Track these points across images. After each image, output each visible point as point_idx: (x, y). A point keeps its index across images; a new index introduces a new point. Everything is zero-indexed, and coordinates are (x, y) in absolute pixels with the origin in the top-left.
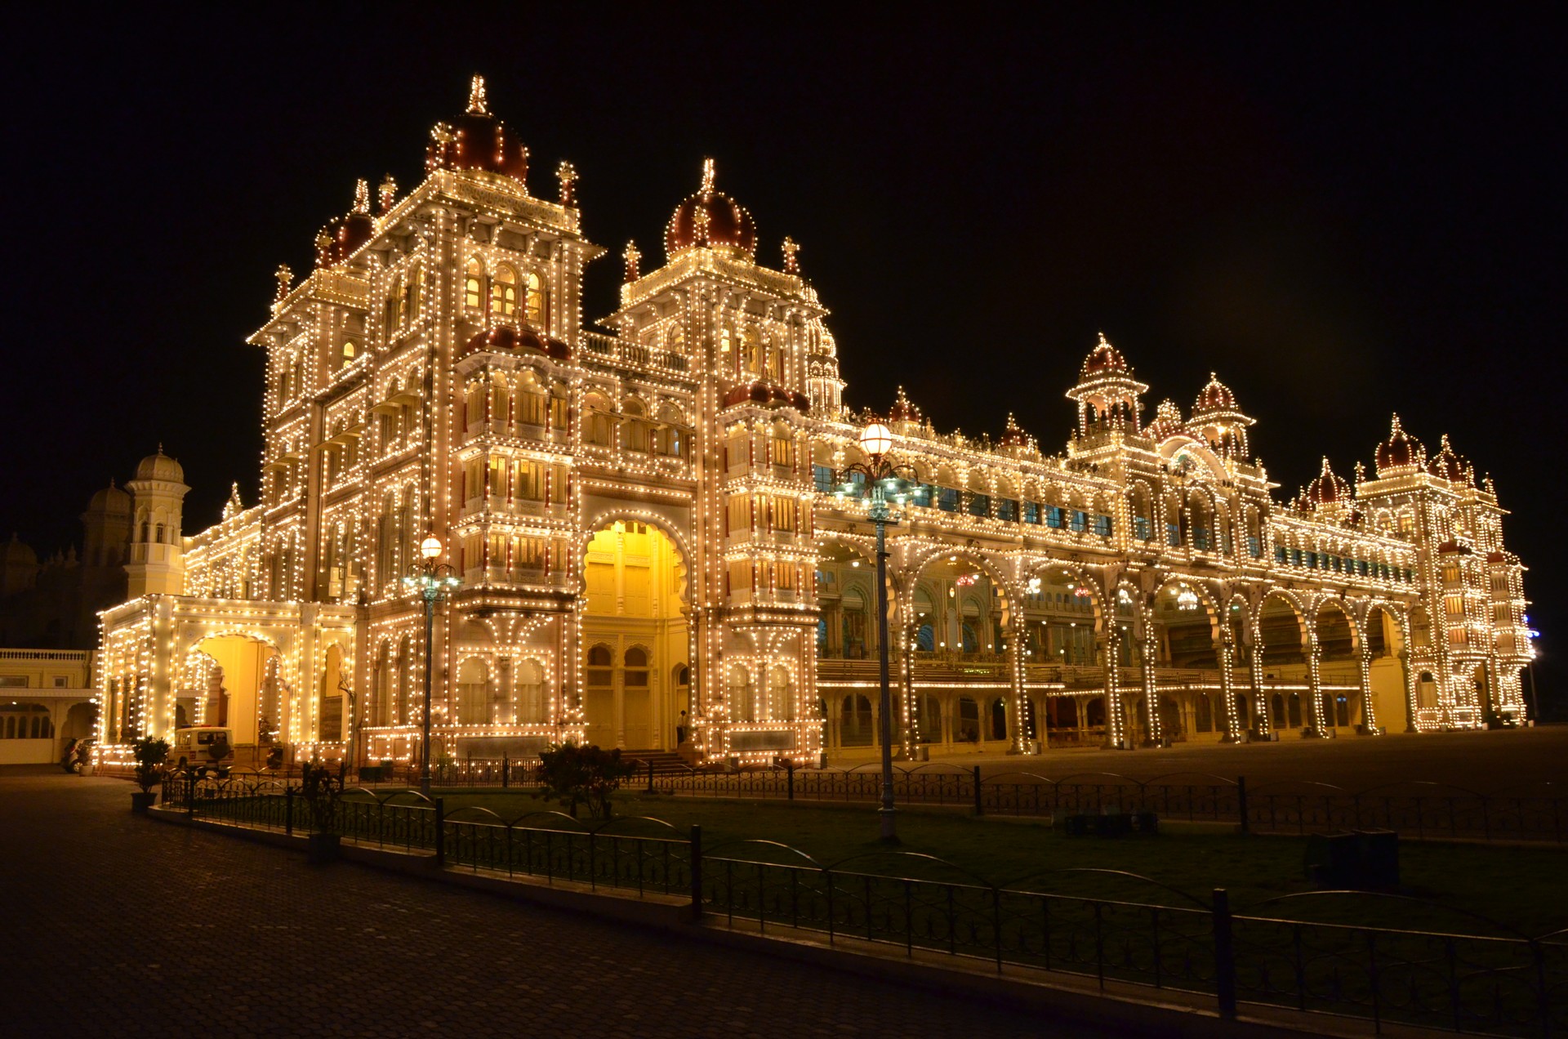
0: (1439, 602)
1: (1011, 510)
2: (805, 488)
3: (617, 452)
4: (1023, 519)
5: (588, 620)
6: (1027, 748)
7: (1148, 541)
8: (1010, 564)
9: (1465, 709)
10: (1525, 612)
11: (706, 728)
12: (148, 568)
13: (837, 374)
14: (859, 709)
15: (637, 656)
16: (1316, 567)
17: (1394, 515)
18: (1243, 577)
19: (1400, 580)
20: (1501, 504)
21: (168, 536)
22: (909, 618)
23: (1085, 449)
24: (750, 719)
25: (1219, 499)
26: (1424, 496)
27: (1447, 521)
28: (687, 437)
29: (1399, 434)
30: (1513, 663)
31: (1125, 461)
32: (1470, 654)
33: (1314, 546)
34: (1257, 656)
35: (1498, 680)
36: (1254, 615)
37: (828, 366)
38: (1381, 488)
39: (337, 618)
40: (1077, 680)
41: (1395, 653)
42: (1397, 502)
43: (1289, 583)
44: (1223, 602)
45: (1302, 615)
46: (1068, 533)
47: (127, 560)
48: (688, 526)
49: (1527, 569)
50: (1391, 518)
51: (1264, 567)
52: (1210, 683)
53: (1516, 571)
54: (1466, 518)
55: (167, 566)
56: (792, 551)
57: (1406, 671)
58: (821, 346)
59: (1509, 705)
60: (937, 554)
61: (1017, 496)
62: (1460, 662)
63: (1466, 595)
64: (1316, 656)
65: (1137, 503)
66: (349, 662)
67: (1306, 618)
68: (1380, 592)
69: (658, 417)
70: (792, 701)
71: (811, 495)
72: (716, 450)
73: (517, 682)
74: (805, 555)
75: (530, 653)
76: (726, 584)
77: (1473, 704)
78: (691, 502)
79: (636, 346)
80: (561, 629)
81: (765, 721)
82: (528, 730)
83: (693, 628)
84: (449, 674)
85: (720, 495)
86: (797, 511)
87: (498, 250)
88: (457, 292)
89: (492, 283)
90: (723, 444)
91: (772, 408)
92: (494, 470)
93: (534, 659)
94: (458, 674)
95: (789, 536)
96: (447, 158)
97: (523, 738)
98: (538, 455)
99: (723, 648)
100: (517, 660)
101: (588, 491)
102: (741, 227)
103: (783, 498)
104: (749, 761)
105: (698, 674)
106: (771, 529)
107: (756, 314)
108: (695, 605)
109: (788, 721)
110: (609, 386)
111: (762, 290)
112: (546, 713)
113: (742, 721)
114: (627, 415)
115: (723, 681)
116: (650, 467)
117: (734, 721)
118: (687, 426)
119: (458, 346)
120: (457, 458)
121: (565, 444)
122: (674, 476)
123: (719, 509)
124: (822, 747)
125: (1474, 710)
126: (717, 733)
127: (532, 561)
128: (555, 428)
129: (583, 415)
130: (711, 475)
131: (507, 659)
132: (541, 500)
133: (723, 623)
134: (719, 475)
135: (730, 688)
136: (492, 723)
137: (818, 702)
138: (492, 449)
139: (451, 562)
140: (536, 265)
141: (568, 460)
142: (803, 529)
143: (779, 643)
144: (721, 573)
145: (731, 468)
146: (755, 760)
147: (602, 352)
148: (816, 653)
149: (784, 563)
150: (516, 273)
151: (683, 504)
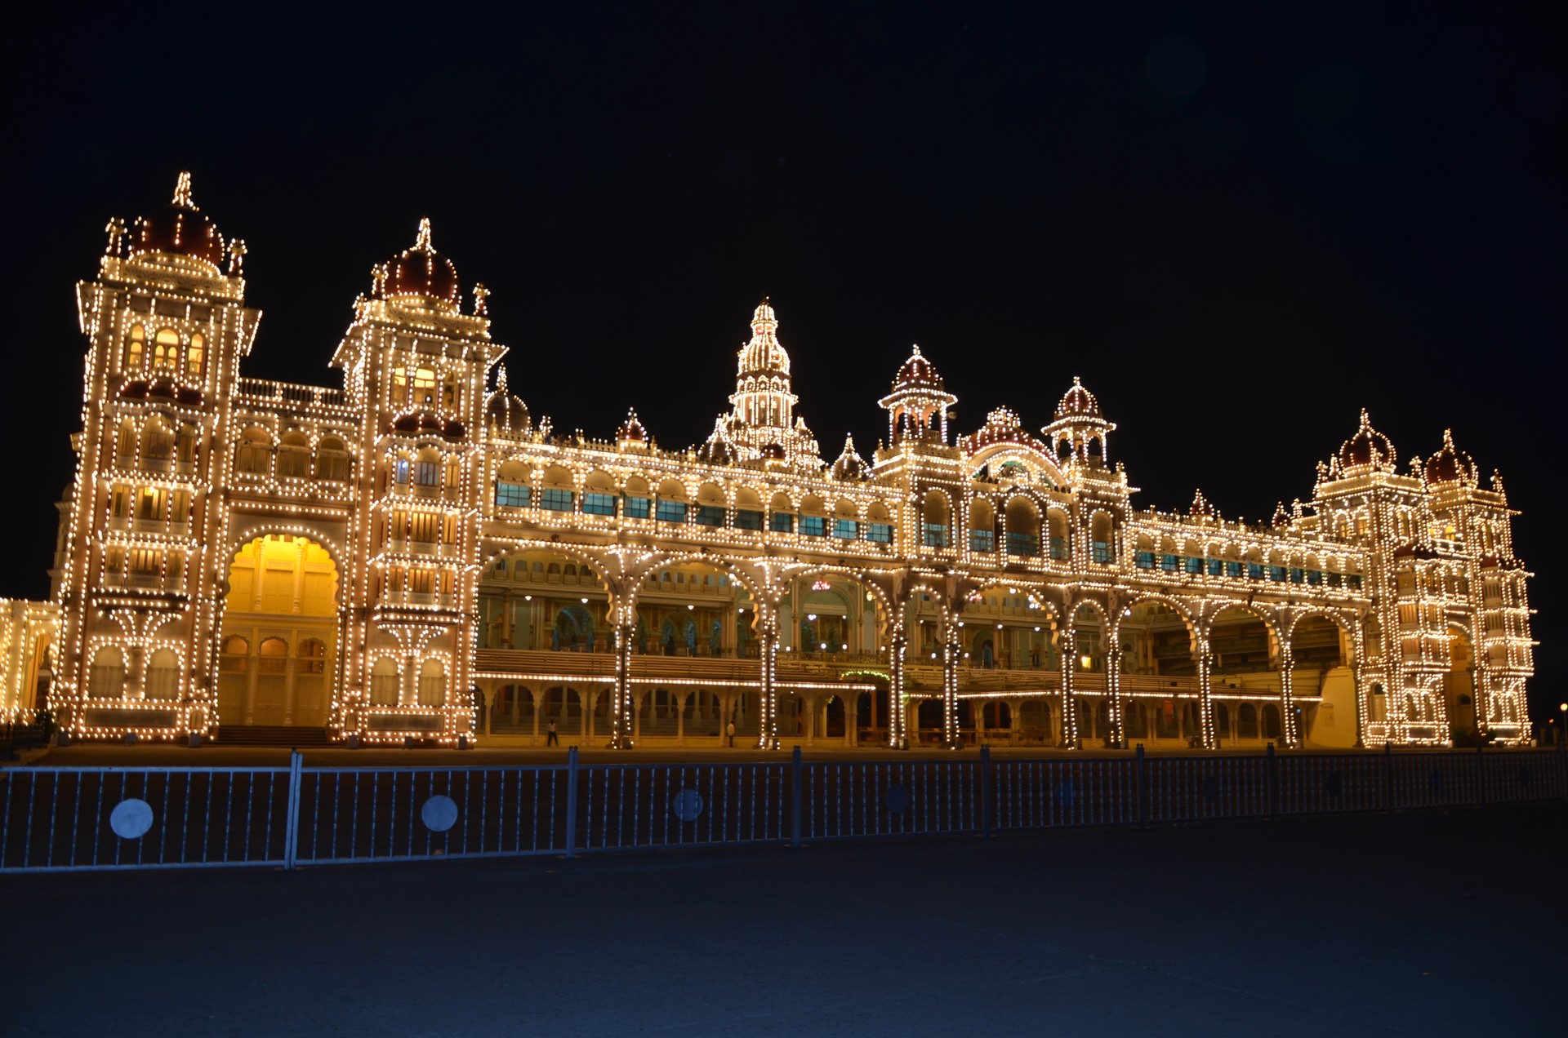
0: (1390, 610)
3: (273, 478)
4: (767, 527)
5: (261, 618)
7: (939, 547)
8: (758, 570)
9: (1424, 724)
10: (1526, 622)
11: (341, 709)
13: (788, 387)
15: (312, 647)
16: (1202, 572)
18: (1081, 583)
19: (1341, 587)
20: (1511, 504)
23: (885, 458)
24: (392, 704)
25: (1053, 505)
26: (1381, 498)
27: (1415, 523)
30: (1507, 676)
31: (911, 470)
32: (1422, 666)
33: (1201, 552)
35: (1488, 695)
43: (1165, 590)
44: (1065, 608)
45: (1190, 622)
46: (829, 540)
49: (1532, 575)
51: (1113, 573)
53: (1521, 576)
57: (1357, 682)
59: (1504, 722)
61: (763, 505)
62: (1414, 674)
63: (1422, 602)
64: (1206, 665)
65: (928, 510)
67: (1196, 625)
68: (1306, 599)
69: (317, 447)
70: (444, 689)
71: (457, 511)
72: (373, 474)
73: (148, 666)
74: (445, 563)
75: (162, 643)
76: (377, 587)
77: (1438, 719)
78: (347, 517)
79: (301, 388)
80: (194, 623)
81: (408, 706)
82: (155, 704)
83: (341, 625)
84: (81, 658)
85: (372, 512)
86: (440, 525)
87: (158, 318)
88: (114, 355)
89: (150, 345)
90: (383, 468)
91: (418, 436)
92: (119, 496)
93: (169, 648)
94: (91, 658)
95: (429, 547)
96: (115, 246)
97: (150, 711)
98: (160, 484)
99: (365, 642)
100: (149, 648)
101: (236, 511)
102: (431, 278)
103: (425, 514)
104: (387, 739)
105: (343, 664)
106: (408, 541)
107: (431, 354)
108: (342, 605)
109: (434, 707)
110: (267, 422)
111: (429, 334)
112: (177, 691)
113: (382, 705)
114: (286, 446)
115: (363, 671)
116: (307, 490)
117: (373, 705)
118: (350, 454)
119: (111, 397)
120: (104, 487)
121: (187, 474)
122: (329, 497)
123: (371, 525)
124: (473, 731)
125: (1439, 725)
126: (351, 714)
127: (150, 569)
128: (181, 461)
129: (239, 448)
130: (365, 495)
131: (137, 647)
132: (162, 520)
133: (368, 621)
134: (374, 495)
135: (373, 676)
136: (121, 697)
137: (473, 691)
138: (115, 480)
139: (89, 570)
140: (196, 327)
141: (190, 487)
142: (446, 540)
143: (423, 639)
144: (368, 579)
145: (387, 488)
146: (393, 739)
147: (265, 395)
148: (473, 649)
149: (422, 570)
150: (178, 335)
151: (339, 520)
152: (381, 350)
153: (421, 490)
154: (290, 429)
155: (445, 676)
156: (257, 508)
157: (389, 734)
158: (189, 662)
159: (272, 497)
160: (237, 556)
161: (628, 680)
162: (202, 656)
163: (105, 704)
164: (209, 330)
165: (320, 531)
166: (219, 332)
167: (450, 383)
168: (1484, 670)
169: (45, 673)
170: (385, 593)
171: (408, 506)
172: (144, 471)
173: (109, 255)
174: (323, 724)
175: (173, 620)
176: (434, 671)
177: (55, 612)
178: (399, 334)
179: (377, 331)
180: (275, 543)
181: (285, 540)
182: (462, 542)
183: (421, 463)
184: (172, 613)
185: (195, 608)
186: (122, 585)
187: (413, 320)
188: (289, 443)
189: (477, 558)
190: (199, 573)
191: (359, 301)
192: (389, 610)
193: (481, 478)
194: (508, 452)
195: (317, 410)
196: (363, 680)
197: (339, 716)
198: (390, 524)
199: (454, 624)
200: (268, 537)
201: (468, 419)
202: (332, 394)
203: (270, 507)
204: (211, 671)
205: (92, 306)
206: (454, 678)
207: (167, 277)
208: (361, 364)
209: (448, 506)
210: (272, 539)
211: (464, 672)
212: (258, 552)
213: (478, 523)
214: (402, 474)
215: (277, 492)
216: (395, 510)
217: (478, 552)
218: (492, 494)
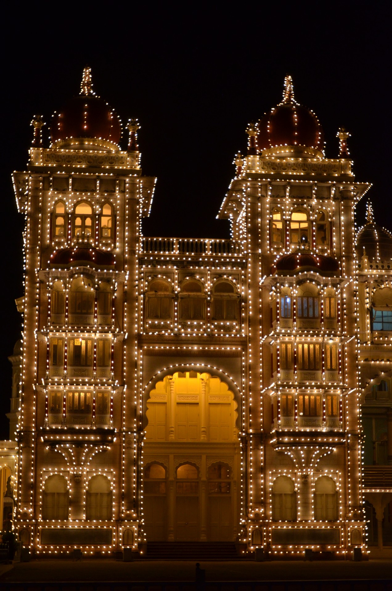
3: (176, 322)
11: (247, 525)
24: (293, 520)
28: (238, 303)
48: (238, 372)
69: (211, 291)
70: (338, 505)
71: (337, 339)
72: (260, 311)
73: (87, 491)
74: (329, 387)
75: (97, 471)
76: (271, 414)
78: (241, 353)
79: (194, 240)
80: (121, 453)
81: (306, 521)
82: (94, 524)
83: (242, 449)
84: (35, 486)
85: (262, 346)
86: (323, 353)
87: (75, 194)
88: (43, 229)
89: (70, 217)
90: (269, 305)
91: (297, 274)
92: (55, 347)
93: (102, 475)
94: (42, 486)
95: (314, 374)
96: (38, 138)
97: (90, 530)
98: (86, 335)
99: (265, 464)
100: (87, 476)
101: (148, 353)
102: (298, 129)
103: (309, 344)
104: (290, 552)
105: (246, 484)
106: (295, 369)
107: (302, 198)
108: (242, 432)
109: (329, 521)
110: (168, 274)
111: (299, 180)
112: (111, 513)
113: (283, 521)
114: (185, 293)
115: (264, 490)
116: (205, 330)
117: (275, 521)
118: (240, 296)
119: (44, 265)
120: (43, 341)
121: (107, 325)
122: (225, 335)
123: (262, 357)
124: (366, 543)
126: (257, 529)
127: (83, 408)
128: (101, 314)
129: (147, 298)
130: (255, 331)
132: (89, 366)
133: (266, 444)
134: (262, 330)
135: (274, 495)
136: (67, 519)
137: (364, 506)
138: (51, 334)
139: (36, 411)
140: (105, 198)
141: (110, 335)
142: (329, 367)
143: (316, 458)
144: (263, 406)
145: (273, 323)
146: (295, 552)
147: (164, 251)
148: (360, 466)
149: (310, 395)
150: (92, 206)
151: (236, 355)
152: (259, 199)
153: (303, 322)
154: (187, 278)
155: (337, 493)
156: (165, 350)
157: (291, 547)
158: (120, 487)
159: (177, 339)
160: (152, 392)
162: (129, 481)
163: (56, 525)
164: (116, 199)
165: (219, 366)
166: (123, 199)
167: (322, 223)
169: (9, 500)
170: (279, 419)
171: (292, 338)
172: (72, 324)
173: (34, 146)
174: (233, 539)
175: (105, 451)
176: (327, 487)
177: (13, 449)
178: (273, 183)
179: (254, 182)
180: (182, 379)
181: (191, 376)
182: (344, 367)
183: (302, 297)
184: (103, 445)
185: (121, 440)
186: (62, 423)
187: (284, 169)
188: (187, 291)
189: (359, 381)
190: (122, 409)
191: (237, 158)
192: (283, 434)
193: (357, 306)
194: (380, 281)
195: (209, 259)
196: (265, 498)
197: (246, 532)
198: (278, 355)
199: (343, 443)
200: (176, 375)
201: (341, 253)
202: (220, 242)
203: (176, 347)
204: (137, 494)
205: (24, 190)
206: (345, 494)
207: (79, 159)
208: (243, 214)
209: (329, 335)
210: (180, 376)
211: (354, 488)
212: (168, 388)
213: (358, 349)
214: (286, 310)
215: (180, 334)
216: (282, 343)
217: (359, 376)
218: (368, 321)
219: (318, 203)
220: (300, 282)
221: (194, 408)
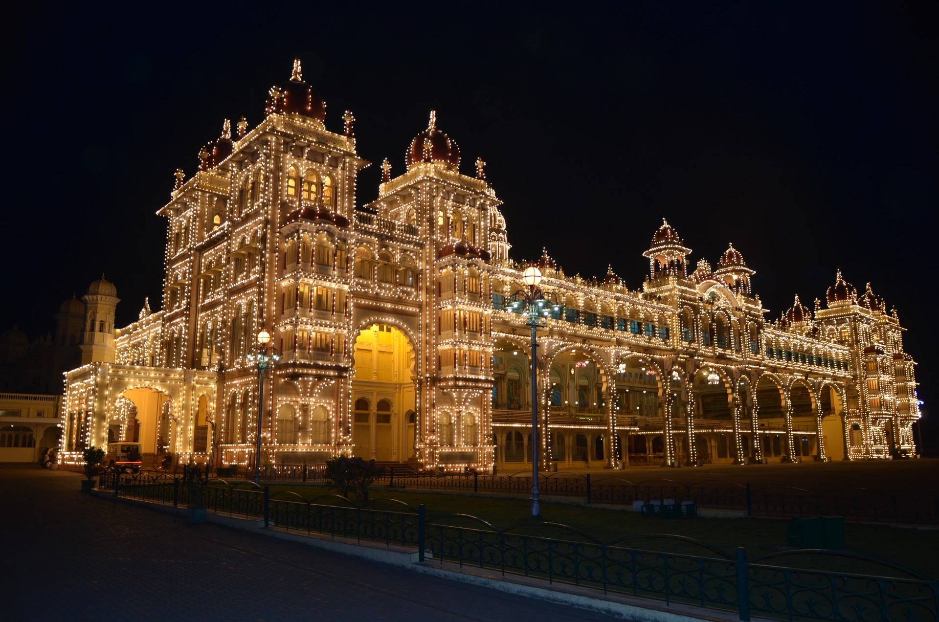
0: (864, 383)
1: (609, 323)
2: (486, 307)
3: (375, 283)
4: (616, 328)
5: (356, 383)
6: (616, 465)
7: (690, 343)
8: (608, 355)
9: (879, 447)
10: (915, 390)
11: (425, 449)
12: (94, 347)
13: (506, 240)
14: (516, 440)
15: (385, 405)
16: (791, 360)
17: (837, 330)
18: (747, 365)
19: (841, 369)
20: (902, 324)
21: (107, 329)
22: (547, 386)
23: (653, 287)
24: (451, 444)
25: (733, 318)
26: (856, 319)
27: (869, 334)
28: (417, 275)
29: (841, 282)
30: (908, 420)
31: (677, 295)
32: (882, 414)
33: (790, 348)
34: (755, 413)
35: (899, 430)
36: (753, 388)
37: (501, 235)
38: (830, 314)
39: (206, 378)
40: (647, 425)
41: (837, 412)
42: (839, 322)
43: (774, 369)
44: (735, 380)
45: (782, 389)
46: (643, 337)
47: (81, 342)
48: (417, 328)
49: (917, 364)
50: (836, 332)
51: (759, 360)
52: (727, 428)
53: (911, 364)
54: (881, 333)
55: (105, 346)
56: (478, 344)
57: (844, 423)
58: (497, 223)
59: (905, 445)
60: (565, 348)
62: (876, 419)
63: (880, 379)
64: (790, 414)
65: (684, 319)
66: (213, 405)
67: (784, 391)
68: (829, 376)
69: (399, 263)
70: (477, 433)
71: (490, 311)
72: (435, 283)
73: (313, 419)
74: (486, 347)
75: (321, 402)
76: (438, 363)
77: (884, 444)
78: (419, 313)
80: (339, 388)
81: (459, 446)
82: (318, 448)
83: (418, 389)
84: (271, 414)
85: (435, 310)
86: (481, 320)
87: (308, 162)
88: (282, 186)
89: (303, 181)
90: (438, 279)
93: (324, 406)
94: (277, 413)
95: (477, 336)
97: (316, 452)
98: (328, 284)
99: (436, 401)
100: (314, 405)
101: (358, 306)
103: (474, 312)
104: (451, 469)
106: (466, 331)
107: (458, 203)
108: (420, 376)
109: (473, 446)
110: (371, 243)
111: (463, 189)
112: (331, 438)
113: (447, 445)
114: (382, 261)
115: (435, 421)
116: (394, 293)
117: (441, 445)
118: (418, 269)
119: (282, 218)
121: (344, 278)
122: (406, 298)
123: (435, 318)
124: (494, 462)
125: (884, 447)
126: (431, 452)
127: (323, 347)
128: (339, 268)
130: (430, 298)
131: (307, 405)
132: (330, 311)
133: (438, 386)
134: (435, 298)
135: (440, 425)
136: (298, 443)
137: (492, 435)
139: (275, 346)
140: (330, 171)
141: (346, 287)
142: (485, 331)
144: (435, 356)
145: (443, 294)
146: (454, 469)
147: (367, 224)
148: (491, 405)
149: (474, 351)
150: (317, 175)
151: (414, 315)
152: (434, 197)
153: (471, 295)
154: (384, 249)
155: (475, 424)
156: (368, 305)
157: (450, 465)
158: (336, 417)
159: (377, 297)
160: (358, 339)
161: (549, 426)
162: (345, 412)
163: (288, 448)
164: (337, 174)
165: (404, 321)
166: (343, 175)
168: (898, 416)
171: (464, 307)
172: (318, 273)
176: (472, 421)
178: (446, 187)
179: (432, 184)
183: (469, 277)
186: (309, 359)
188: (384, 259)
196: (435, 428)
203: (376, 303)
206: (482, 426)
211: (487, 422)
215: (380, 293)
219: (468, 209)
220: (469, 265)
221: (368, 354)
